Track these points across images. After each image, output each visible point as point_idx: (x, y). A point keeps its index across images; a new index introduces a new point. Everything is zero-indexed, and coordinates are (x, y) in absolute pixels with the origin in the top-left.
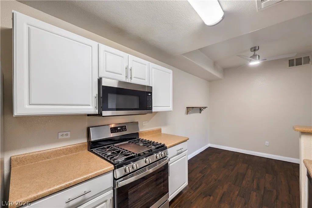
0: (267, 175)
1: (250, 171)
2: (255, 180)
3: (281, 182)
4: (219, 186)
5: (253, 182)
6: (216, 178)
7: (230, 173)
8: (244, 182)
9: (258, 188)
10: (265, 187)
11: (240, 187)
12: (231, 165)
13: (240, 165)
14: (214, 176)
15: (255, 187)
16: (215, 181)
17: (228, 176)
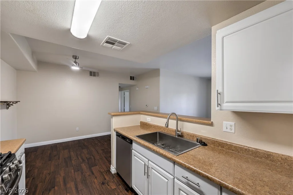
0: (84, 150)
1: (72, 152)
2: (79, 157)
3: (92, 150)
4: (56, 176)
5: (78, 159)
6: (49, 172)
7: (59, 162)
8: (73, 162)
9: (83, 160)
10: (86, 158)
11: (72, 166)
12: (55, 156)
13: (63, 152)
14: (45, 171)
15: (81, 161)
16: (50, 174)
17: (59, 165)
